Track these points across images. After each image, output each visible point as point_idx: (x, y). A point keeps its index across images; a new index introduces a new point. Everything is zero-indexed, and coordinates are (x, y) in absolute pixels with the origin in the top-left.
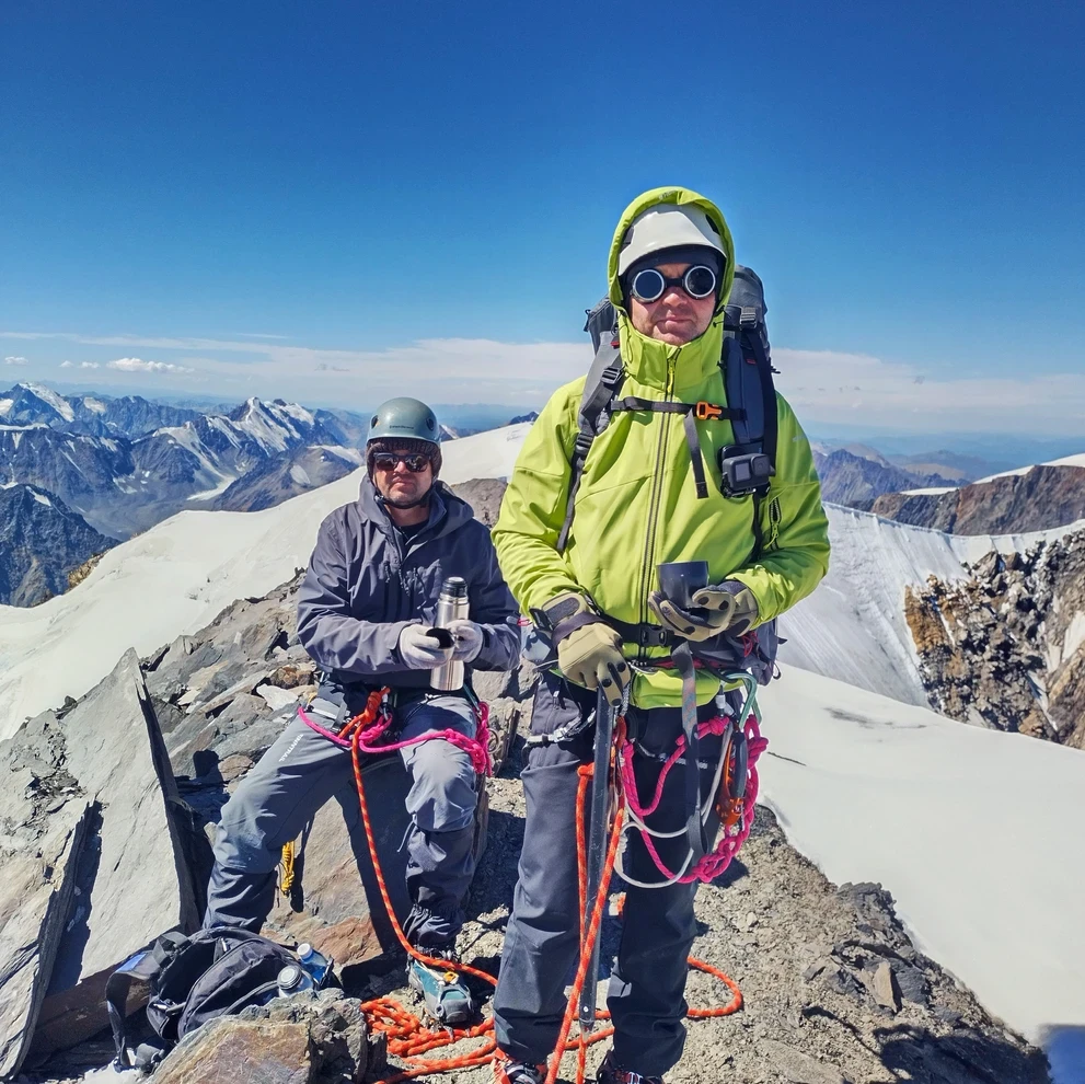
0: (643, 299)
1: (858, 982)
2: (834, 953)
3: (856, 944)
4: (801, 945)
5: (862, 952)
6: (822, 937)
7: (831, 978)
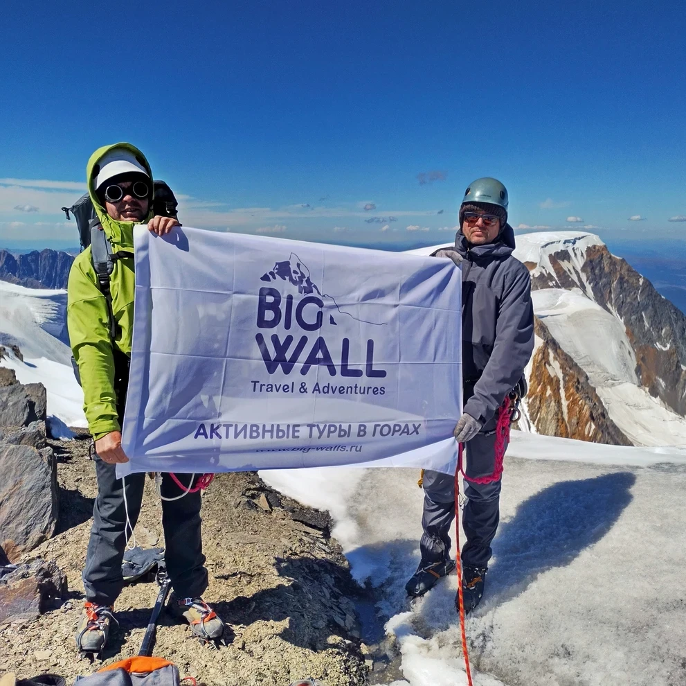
0: (112, 201)
2: (242, 495)
3: (250, 489)
4: (228, 496)
5: (253, 492)
6: (236, 490)
7: (245, 504)
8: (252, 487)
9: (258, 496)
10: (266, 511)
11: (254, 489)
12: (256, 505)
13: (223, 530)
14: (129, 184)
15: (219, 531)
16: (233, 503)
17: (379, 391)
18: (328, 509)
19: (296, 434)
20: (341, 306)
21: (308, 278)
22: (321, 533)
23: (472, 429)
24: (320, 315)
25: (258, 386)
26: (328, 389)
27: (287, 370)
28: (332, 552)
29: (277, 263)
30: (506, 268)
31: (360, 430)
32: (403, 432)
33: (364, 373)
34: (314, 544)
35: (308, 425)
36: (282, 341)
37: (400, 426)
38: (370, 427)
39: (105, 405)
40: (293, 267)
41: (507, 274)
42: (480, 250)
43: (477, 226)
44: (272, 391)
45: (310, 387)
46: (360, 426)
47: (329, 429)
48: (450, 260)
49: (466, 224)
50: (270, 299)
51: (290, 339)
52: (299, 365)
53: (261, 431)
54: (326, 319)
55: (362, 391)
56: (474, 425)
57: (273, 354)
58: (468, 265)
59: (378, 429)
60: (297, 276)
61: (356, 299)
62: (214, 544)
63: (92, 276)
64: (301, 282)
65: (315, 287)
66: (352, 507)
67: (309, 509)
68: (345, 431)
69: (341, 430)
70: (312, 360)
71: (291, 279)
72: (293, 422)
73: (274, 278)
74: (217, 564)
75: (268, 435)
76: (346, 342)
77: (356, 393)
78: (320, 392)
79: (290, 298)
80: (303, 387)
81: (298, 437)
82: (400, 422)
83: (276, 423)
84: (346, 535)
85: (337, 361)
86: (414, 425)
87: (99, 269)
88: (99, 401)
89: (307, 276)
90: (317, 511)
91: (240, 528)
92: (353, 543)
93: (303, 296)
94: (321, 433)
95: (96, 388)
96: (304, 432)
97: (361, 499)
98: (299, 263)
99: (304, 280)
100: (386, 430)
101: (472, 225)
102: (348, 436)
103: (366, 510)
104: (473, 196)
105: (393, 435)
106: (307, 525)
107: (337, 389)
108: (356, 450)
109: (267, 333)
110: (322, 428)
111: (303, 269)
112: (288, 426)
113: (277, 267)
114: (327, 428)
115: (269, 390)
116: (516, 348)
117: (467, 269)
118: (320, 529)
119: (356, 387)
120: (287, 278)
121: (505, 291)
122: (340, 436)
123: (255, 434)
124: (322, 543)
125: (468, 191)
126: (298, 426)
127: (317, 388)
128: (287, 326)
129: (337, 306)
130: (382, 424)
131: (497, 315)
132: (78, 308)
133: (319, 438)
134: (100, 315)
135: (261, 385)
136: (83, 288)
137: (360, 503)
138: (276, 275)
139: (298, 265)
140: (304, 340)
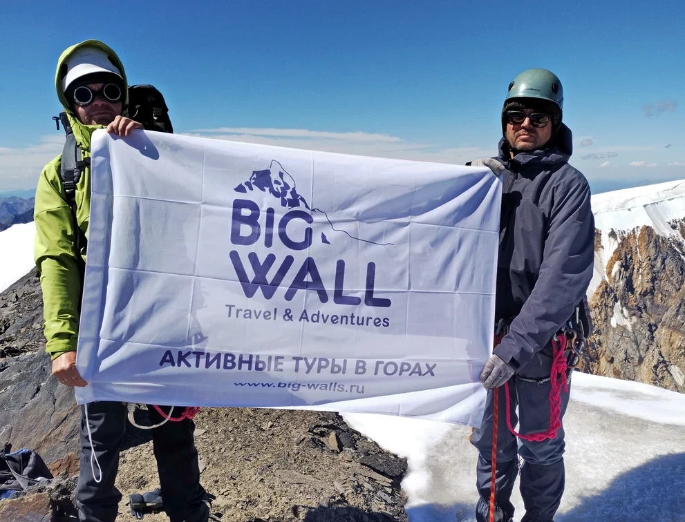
0: (82, 103)
1: (321, 442)
2: (309, 431)
3: (319, 426)
4: (294, 431)
5: (323, 429)
6: (303, 426)
7: (308, 442)
8: (323, 423)
9: (329, 434)
10: (333, 451)
11: (324, 426)
12: (323, 443)
13: (274, 466)
14: (100, 85)
15: (269, 466)
16: (296, 439)
17: (382, 322)
18: (407, 456)
19: (279, 367)
20: (335, 222)
21: (294, 189)
22: (391, 481)
23: (503, 375)
24: (309, 232)
25: (234, 311)
26: (317, 317)
27: (268, 294)
28: (396, 504)
29: (254, 172)
30: (557, 179)
31: (358, 367)
32: (413, 372)
33: (363, 300)
34: (375, 492)
35: (294, 358)
36: (262, 260)
37: (409, 365)
38: (371, 363)
39: (62, 323)
40: (274, 176)
41: (558, 186)
42: (524, 158)
43: (524, 128)
44: (250, 317)
45: (296, 314)
46: (358, 362)
47: (320, 363)
48: (487, 169)
49: (510, 127)
50: (246, 212)
51: (271, 259)
52: (283, 289)
53: (237, 361)
54: (316, 238)
55: (360, 322)
56: (505, 369)
57: (251, 274)
58: (512, 177)
59: (381, 367)
60: (279, 187)
61: (355, 214)
62: (258, 480)
63: (57, 184)
64: (284, 194)
65: (303, 199)
66: (432, 457)
67: (388, 453)
68: (339, 366)
69: (334, 365)
70: (299, 283)
71: (272, 191)
72: (275, 353)
73: (251, 189)
74: (249, 501)
75: (245, 366)
76: (341, 265)
77: (352, 324)
78: (308, 321)
79: (270, 211)
80: (287, 314)
81: (281, 370)
82: (409, 360)
83: (254, 353)
84: (415, 486)
85: (330, 287)
86: (427, 365)
87: (65, 177)
88: (56, 318)
89: (292, 186)
90: (396, 456)
91: (295, 466)
92: (421, 497)
93: (287, 209)
94: (310, 367)
95: (54, 304)
96: (289, 365)
97: (445, 449)
98: (282, 171)
99: (289, 191)
100: (391, 369)
101: (517, 126)
102: (344, 373)
103: (448, 462)
104: (517, 91)
105: (400, 374)
106: (375, 470)
107: (330, 318)
108: (358, 391)
109: (243, 251)
110: (310, 361)
111: (287, 179)
112: (270, 358)
113: (255, 176)
114: (317, 361)
115: (247, 316)
116: (565, 278)
117: (510, 182)
118: (390, 477)
119: (352, 317)
120: (267, 189)
121: (555, 207)
122: (332, 372)
123: (229, 364)
124: (386, 492)
125: (511, 86)
126: (282, 358)
127: (304, 316)
128: (268, 243)
129: (330, 223)
130: (386, 361)
131: (545, 235)
132: (42, 219)
133: (308, 372)
134: (64, 227)
135: (238, 311)
136: (47, 196)
137: (443, 453)
138: (253, 186)
139: (281, 175)
140: (289, 260)
